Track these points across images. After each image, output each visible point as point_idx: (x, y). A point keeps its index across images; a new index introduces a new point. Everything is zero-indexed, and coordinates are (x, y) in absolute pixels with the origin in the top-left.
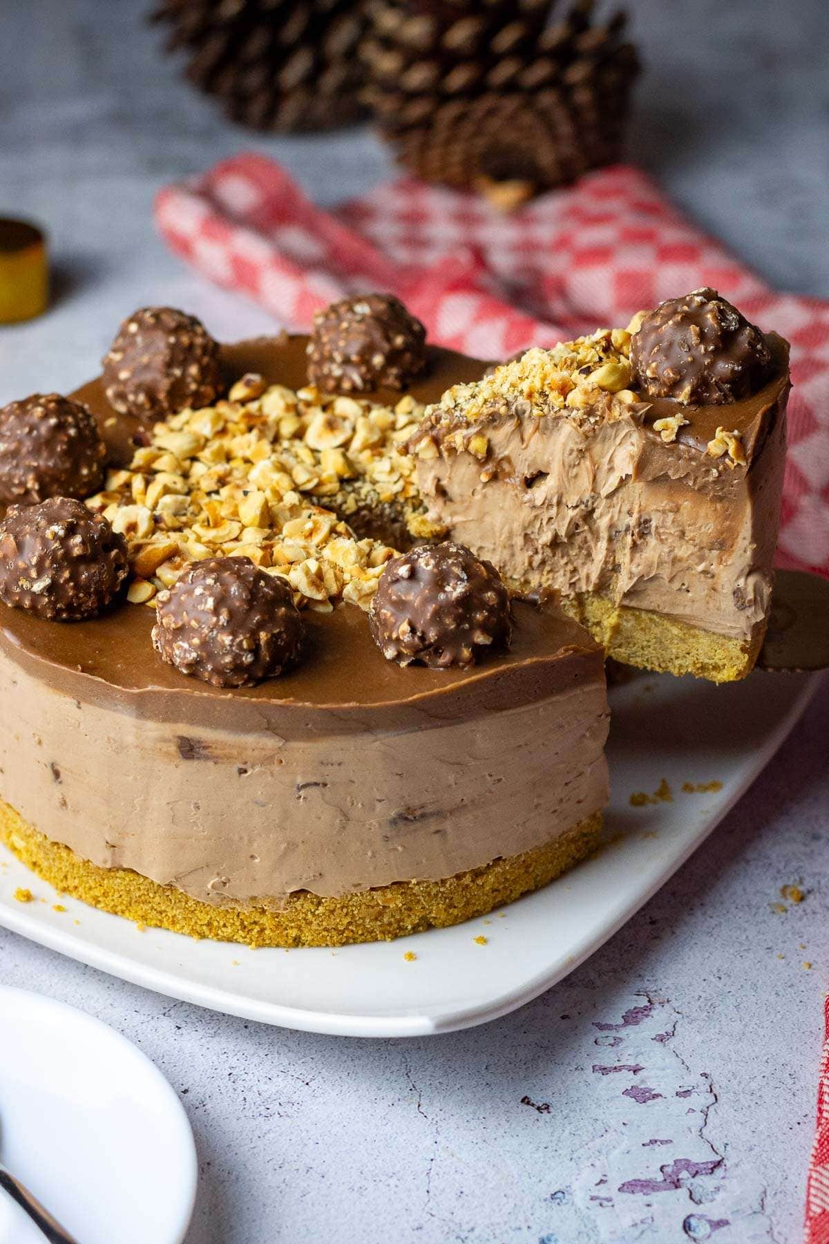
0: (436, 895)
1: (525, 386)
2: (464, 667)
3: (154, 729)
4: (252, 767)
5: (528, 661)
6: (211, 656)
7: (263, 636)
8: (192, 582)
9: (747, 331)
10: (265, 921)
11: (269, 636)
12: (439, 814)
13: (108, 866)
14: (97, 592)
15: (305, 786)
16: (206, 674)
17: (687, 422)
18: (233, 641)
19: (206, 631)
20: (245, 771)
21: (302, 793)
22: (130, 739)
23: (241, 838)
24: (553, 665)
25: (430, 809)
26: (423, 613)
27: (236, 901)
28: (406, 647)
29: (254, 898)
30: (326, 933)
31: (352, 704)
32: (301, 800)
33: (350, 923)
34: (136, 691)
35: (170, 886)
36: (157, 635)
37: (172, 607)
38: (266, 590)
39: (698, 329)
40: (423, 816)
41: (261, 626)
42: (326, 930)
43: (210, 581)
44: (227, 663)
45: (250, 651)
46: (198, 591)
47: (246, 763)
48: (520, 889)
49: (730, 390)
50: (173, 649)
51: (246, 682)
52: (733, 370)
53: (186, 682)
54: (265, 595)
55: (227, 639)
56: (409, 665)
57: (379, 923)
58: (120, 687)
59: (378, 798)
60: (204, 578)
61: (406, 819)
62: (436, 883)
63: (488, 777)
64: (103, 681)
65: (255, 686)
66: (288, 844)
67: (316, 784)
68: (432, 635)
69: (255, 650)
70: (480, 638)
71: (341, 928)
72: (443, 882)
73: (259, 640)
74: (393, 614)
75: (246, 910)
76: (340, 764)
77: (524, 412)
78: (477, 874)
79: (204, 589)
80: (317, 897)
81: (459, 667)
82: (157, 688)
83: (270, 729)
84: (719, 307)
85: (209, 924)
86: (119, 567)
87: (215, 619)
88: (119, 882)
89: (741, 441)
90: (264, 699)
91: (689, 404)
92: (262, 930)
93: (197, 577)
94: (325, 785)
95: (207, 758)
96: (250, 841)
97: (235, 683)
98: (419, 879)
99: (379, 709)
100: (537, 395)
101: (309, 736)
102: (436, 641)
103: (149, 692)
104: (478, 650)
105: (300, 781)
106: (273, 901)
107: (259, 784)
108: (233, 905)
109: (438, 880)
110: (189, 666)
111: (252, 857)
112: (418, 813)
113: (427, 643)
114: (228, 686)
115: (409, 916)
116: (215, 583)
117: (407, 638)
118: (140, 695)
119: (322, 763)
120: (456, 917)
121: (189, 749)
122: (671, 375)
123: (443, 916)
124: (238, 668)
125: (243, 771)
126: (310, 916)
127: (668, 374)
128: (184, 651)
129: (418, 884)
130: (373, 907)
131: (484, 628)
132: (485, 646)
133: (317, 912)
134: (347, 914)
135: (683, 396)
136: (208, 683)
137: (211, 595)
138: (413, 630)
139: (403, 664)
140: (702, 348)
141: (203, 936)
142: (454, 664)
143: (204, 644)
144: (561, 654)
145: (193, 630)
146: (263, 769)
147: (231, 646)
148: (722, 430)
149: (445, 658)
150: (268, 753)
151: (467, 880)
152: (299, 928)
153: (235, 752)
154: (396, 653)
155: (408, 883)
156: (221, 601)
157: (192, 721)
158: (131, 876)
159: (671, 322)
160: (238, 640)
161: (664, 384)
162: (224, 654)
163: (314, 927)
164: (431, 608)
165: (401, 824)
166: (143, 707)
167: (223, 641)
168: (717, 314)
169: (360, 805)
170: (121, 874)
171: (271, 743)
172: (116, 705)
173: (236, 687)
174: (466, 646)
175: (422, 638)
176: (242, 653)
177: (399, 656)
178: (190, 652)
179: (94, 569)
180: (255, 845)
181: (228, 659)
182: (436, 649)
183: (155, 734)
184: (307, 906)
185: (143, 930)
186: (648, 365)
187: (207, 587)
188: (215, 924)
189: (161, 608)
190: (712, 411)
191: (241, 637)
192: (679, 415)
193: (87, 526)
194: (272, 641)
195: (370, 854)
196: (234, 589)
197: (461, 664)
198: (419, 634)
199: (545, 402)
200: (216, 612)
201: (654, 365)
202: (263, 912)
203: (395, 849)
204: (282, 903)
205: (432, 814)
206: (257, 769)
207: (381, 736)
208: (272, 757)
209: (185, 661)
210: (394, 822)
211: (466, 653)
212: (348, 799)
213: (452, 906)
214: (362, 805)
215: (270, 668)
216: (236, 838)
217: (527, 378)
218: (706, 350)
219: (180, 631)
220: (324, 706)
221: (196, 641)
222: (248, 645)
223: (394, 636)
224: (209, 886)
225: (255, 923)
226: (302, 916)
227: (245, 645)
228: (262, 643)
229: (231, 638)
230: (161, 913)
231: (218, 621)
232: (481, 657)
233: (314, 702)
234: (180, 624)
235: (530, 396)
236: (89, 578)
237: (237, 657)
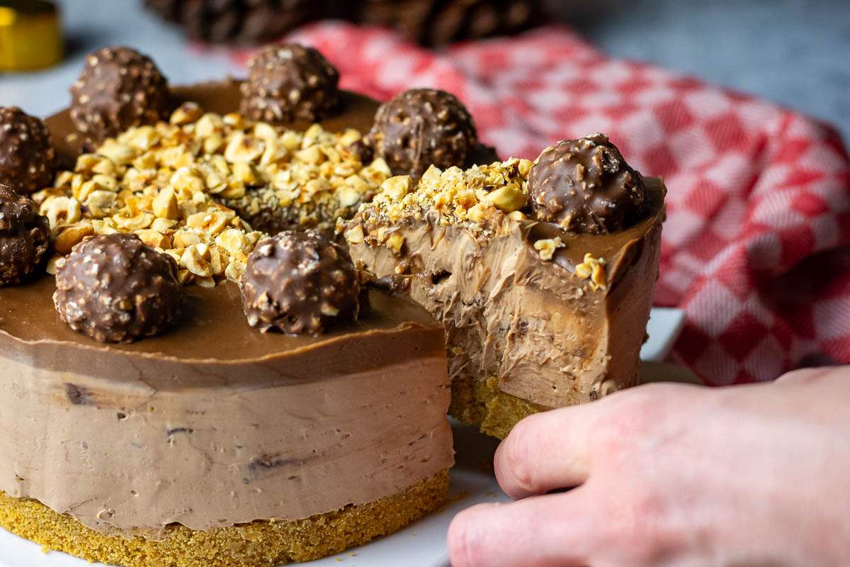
0: (293, 534)
1: (437, 198)
2: (313, 334)
3: (49, 377)
4: (129, 413)
5: (369, 333)
6: (94, 315)
7: (139, 299)
8: (84, 252)
9: (626, 174)
10: (146, 548)
11: (145, 299)
12: (293, 462)
13: (18, 496)
14: (17, 262)
15: (174, 431)
16: (91, 331)
17: (564, 245)
18: (111, 301)
19: (90, 292)
20: (124, 417)
21: (172, 437)
22: (30, 385)
23: (123, 475)
24: (394, 337)
25: (284, 457)
26: (279, 285)
27: (121, 530)
28: (264, 315)
29: (135, 528)
30: (197, 562)
31: (212, 360)
32: (171, 443)
33: (218, 554)
34: (32, 343)
35: (67, 515)
36: (57, 298)
37: (67, 272)
38: (146, 261)
39: (582, 168)
40: (279, 463)
41: (138, 290)
42: (197, 558)
43: (98, 251)
44: (106, 321)
45: (126, 311)
46: (87, 259)
47: (123, 409)
48: (370, 533)
49: (604, 223)
50: (65, 309)
51: (125, 339)
52: (607, 207)
53: (75, 337)
54: (144, 265)
55: (106, 300)
56: (268, 331)
57: (243, 555)
58: (19, 339)
59: (238, 444)
60: (94, 248)
61: (263, 464)
62: (293, 523)
63: (337, 432)
64: (7, 334)
65: (132, 343)
66: (162, 481)
67: (183, 430)
68: (285, 305)
69: (132, 311)
70: (327, 310)
71: (210, 558)
72: (300, 522)
73: (135, 302)
74: (254, 287)
75: (129, 539)
76: (203, 413)
77: (435, 220)
78: (331, 517)
79: (92, 258)
80: (189, 530)
81: (309, 334)
82: (49, 341)
83: (143, 379)
84: (604, 152)
85: (100, 550)
86: (39, 243)
87: (98, 282)
88: (27, 510)
89: (604, 269)
90: (136, 353)
91: (569, 231)
92: (144, 557)
93: (88, 247)
94: (191, 431)
95: (92, 403)
96: (131, 479)
97: (115, 339)
98: (278, 519)
99: (235, 366)
100: (445, 207)
101: (175, 387)
102: (289, 311)
103: (42, 344)
104: (325, 320)
105: (169, 426)
106: (151, 531)
107: (136, 428)
108: (118, 533)
109: (295, 520)
110: (77, 322)
111: (133, 492)
112: (274, 460)
113: (281, 312)
114: (108, 341)
115: (270, 550)
116: (102, 252)
117: (264, 307)
118: (36, 346)
119: (188, 411)
120: (313, 554)
121: (77, 395)
122: (556, 204)
123: (300, 553)
124: (116, 325)
125: (121, 416)
126: (183, 546)
127: (553, 203)
128: (73, 310)
129: (276, 522)
130: (237, 541)
131: (332, 301)
132: (331, 317)
133: (189, 543)
134: (215, 546)
135: (564, 223)
136: (93, 338)
137: (96, 263)
138: (270, 301)
139: (263, 330)
140: (584, 184)
141: (96, 560)
142: (304, 331)
143: (89, 304)
144: (400, 328)
145: (80, 292)
146: (138, 415)
147: (110, 306)
148: (591, 257)
149: (297, 326)
150: (142, 401)
151: (321, 522)
152: (174, 556)
153: (114, 400)
154: (256, 320)
155: (269, 522)
156: (104, 268)
157: (78, 370)
158: (37, 506)
159: (561, 160)
160: (116, 301)
161: (549, 211)
162: (105, 313)
163: (187, 555)
164: (285, 281)
165: (259, 469)
166: (38, 357)
167: (103, 302)
168: (601, 157)
169: (222, 450)
170: (29, 503)
171: (143, 392)
172: (17, 355)
173: (117, 342)
174: (316, 316)
175: (278, 308)
176: (119, 312)
177: (260, 323)
178: (77, 310)
179: (14, 242)
180: (135, 481)
181: (107, 318)
182: (290, 317)
183: (47, 382)
184: (181, 537)
185: (47, 553)
186: (539, 193)
187: (94, 256)
188: (105, 549)
189: (59, 274)
190: (587, 239)
191: (119, 299)
192: (558, 239)
193: (12, 207)
194: (147, 304)
195: (232, 493)
196: (116, 259)
197: (311, 331)
198: (275, 304)
199: (452, 214)
200: (99, 276)
201: (543, 194)
202: (144, 540)
203: (255, 491)
204: (159, 533)
205: (287, 462)
206: (133, 415)
207: (239, 390)
208: (145, 405)
209: (74, 319)
210: (252, 467)
211: (315, 322)
212: (212, 444)
213: (308, 544)
214: (225, 450)
215: (146, 327)
216: (118, 474)
217: (441, 191)
218: (587, 186)
219: (71, 293)
220: (187, 361)
221: (82, 301)
222: (125, 305)
223: (255, 305)
224: (98, 516)
225: (138, 550)
226: (176, 546)
227: (122, 305)
228: (138, 304)
229: (110, 299)
230: (62, 538)
231: (100, 284)
232: (328, 326)
233: (179, 356)
234: (70, 286)
235: (440, 206)
236: (9, 250)
237: (115, 316)
